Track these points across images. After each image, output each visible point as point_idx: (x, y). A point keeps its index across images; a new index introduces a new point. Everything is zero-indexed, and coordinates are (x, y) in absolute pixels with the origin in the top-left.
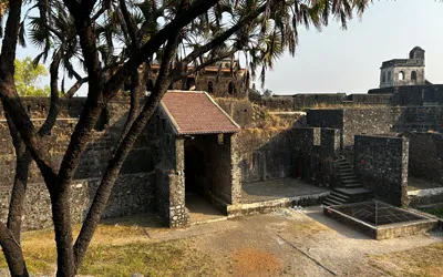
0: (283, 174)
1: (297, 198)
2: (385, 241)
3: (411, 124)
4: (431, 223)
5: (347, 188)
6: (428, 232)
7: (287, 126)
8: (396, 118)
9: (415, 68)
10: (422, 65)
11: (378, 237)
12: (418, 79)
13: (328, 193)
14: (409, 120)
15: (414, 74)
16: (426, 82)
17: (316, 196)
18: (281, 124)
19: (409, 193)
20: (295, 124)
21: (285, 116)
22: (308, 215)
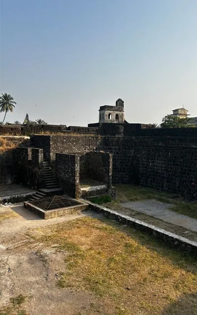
0: (10, 181)
1: (8, 198)
2: (50, 220)
3: (107, 147)
4: (84, 206)
5: (48, 188)
6: (82, 212)
7: (13, 146)
8: (98, 143)
9: (118, 112)
10: (122, 110)
11: (46, 218)
12: (120, 119)
13: (34, 192)
14: (107, 145)
15: (117, 115)
16: (125, 121)
17: (24, 195)
18: (7, 145)
19: (82, 189)
20: (20, 145)
21: (11, 139)
22: (12, 208)
